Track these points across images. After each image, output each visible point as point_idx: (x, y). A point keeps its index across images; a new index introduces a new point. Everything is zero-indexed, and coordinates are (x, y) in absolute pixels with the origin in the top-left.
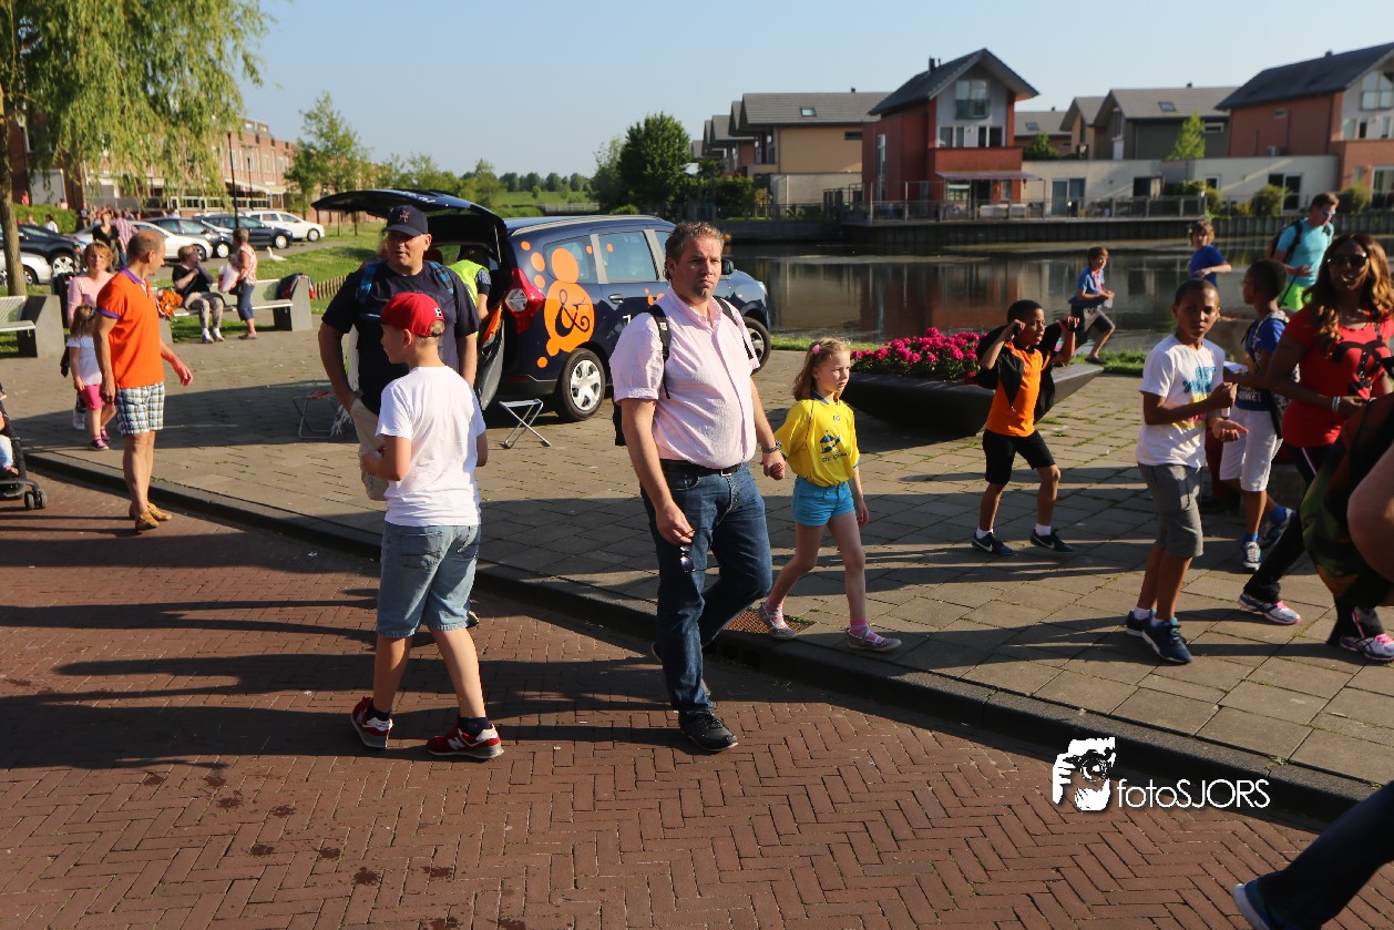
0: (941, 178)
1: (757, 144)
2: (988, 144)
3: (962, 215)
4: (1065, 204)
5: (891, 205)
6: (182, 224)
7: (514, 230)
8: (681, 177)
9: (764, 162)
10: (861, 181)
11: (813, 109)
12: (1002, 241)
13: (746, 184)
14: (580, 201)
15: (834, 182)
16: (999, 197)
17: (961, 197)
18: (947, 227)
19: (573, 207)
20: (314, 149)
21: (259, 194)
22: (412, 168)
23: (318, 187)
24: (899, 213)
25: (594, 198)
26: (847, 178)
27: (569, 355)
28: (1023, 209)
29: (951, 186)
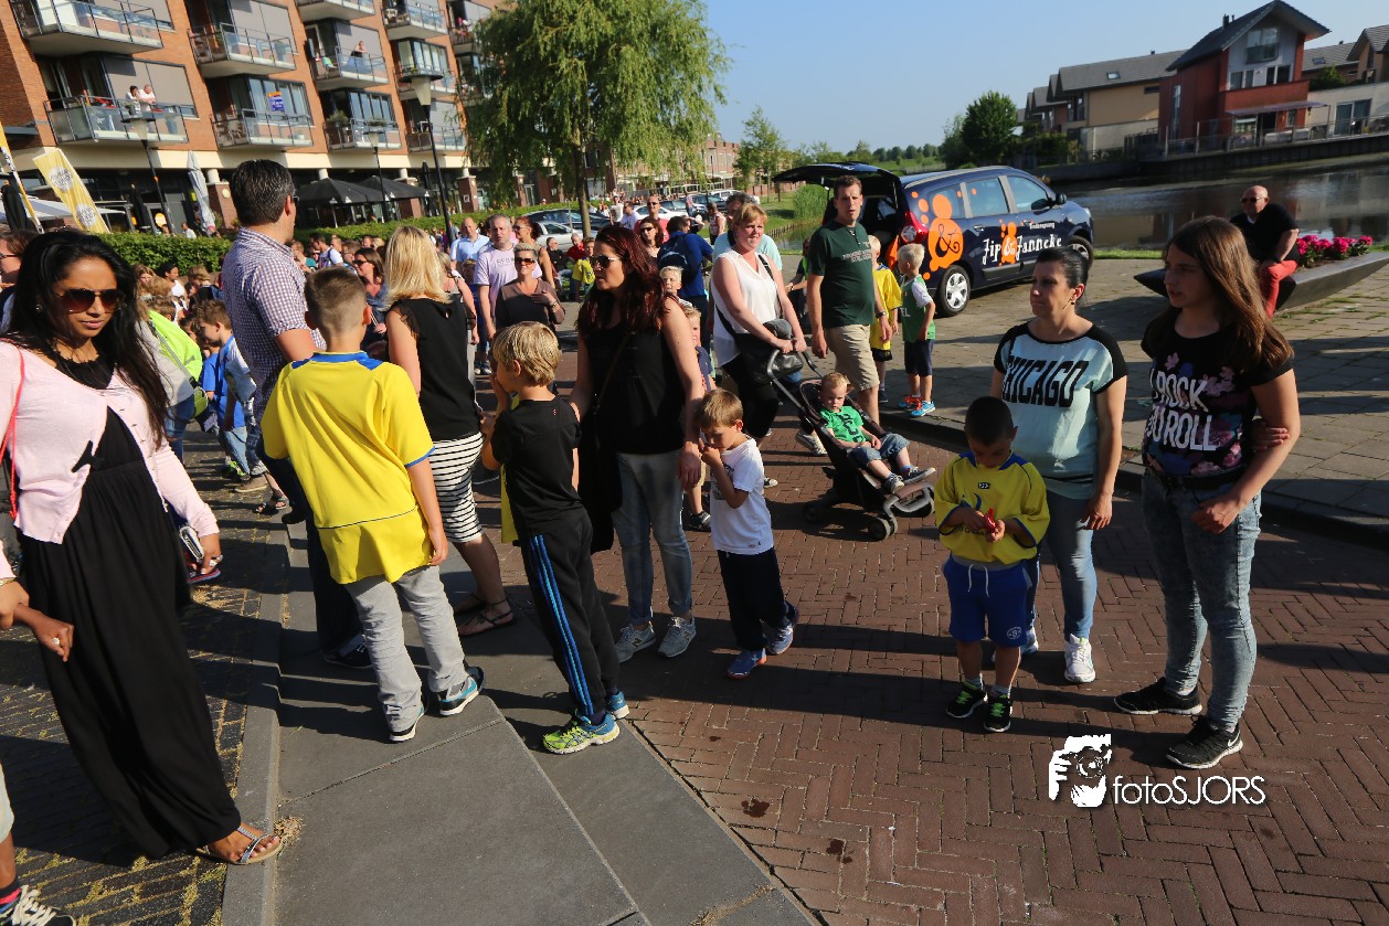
0: (1230, 115)
1: (1070, 106)
2: (1275, 82)
3: (1244, 145)
4: (1349, 124)
5: (1183, 142)
7: (906, 184)
8: (1010, 139)
9: (1075, 119)
10: (1157, 125)
11: (1117, 73)
12: (1285, 161)
13: (1060, 138)
14: (930, 164)
15: (1134, 129)
16: (1284, 124)
17: (1246, 129)
18: (1234, 155)
19: (926, 168)
20: (752, 145)
21: (717, 179)
22: (814, 154)
23: (754, 172)
24: (1191, 148)
25: (942, 161)
26: (1148, 123)
27: (945, 270)
28: (1306, 133)
29: (1239, 122)
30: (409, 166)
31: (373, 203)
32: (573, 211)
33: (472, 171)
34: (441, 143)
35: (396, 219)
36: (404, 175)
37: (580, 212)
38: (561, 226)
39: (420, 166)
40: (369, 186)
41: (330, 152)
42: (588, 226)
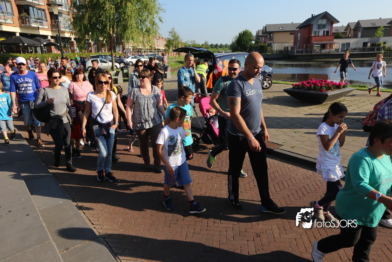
0: (313, 43)
1: (268, 36)
2: (325, 35)
3: (317, 53)
4: (344, 49)
5: (300, 50)
6: (144, 56)
8: (251, 44)
9: (270, 40)
10: (293, 44)
11: (282, 28)
12: (327, 58)
13: (266, 46)
15: (286, 45)
16: (328, 48)
17: (317, 48)
18: (314, 55)
19: (226, 51)
20: (171, 39)
21: (159, 49)
22: (191, 44)
23: (171, 47)
24: (302, 52)
25: (231, 49)
26: (290, 44)
28: (333, 51)
29: (315, 45)
30: (51, 35)
31: (37, 47)
32: (109, 56)
33: (75, 39)
34: (64, 29)
35: (46, 53)
36: (49, 38)
37: (111, 55)
38: (105, 60)
39: (56, 35)
40: (35, 40)
41: (21, 27)
42: (114, 61)
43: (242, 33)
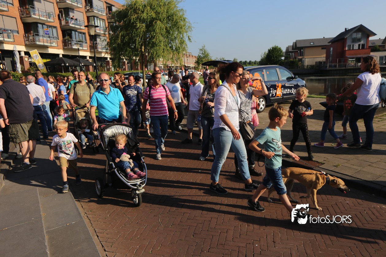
0: (347, 57)
1: (299, 52)
2: (361, 48)
3: (352, 66)
4: (383, 62)
5: (333, 64)
9: (300, 56)
10: (325, 59)
11: (313, 43)
13: (296, 61)
15: (318, 60)
17: (352, 62)
18: (348, 69)
24: (335, 66)
26: (322, 58)
29: (350, 60)
30: (90, 55)
31: (77, 66)
32: (140, 73)
33: (110, 59)
36: (88, 58)
39: (93, 56)
40: (76, 61)
41: (64, 49)
42: (145, 77)
43: (271, 49)
